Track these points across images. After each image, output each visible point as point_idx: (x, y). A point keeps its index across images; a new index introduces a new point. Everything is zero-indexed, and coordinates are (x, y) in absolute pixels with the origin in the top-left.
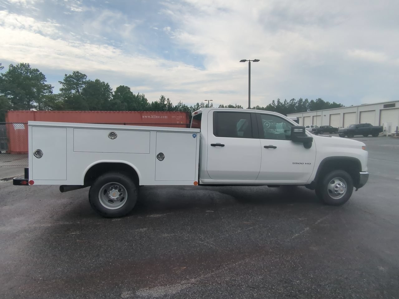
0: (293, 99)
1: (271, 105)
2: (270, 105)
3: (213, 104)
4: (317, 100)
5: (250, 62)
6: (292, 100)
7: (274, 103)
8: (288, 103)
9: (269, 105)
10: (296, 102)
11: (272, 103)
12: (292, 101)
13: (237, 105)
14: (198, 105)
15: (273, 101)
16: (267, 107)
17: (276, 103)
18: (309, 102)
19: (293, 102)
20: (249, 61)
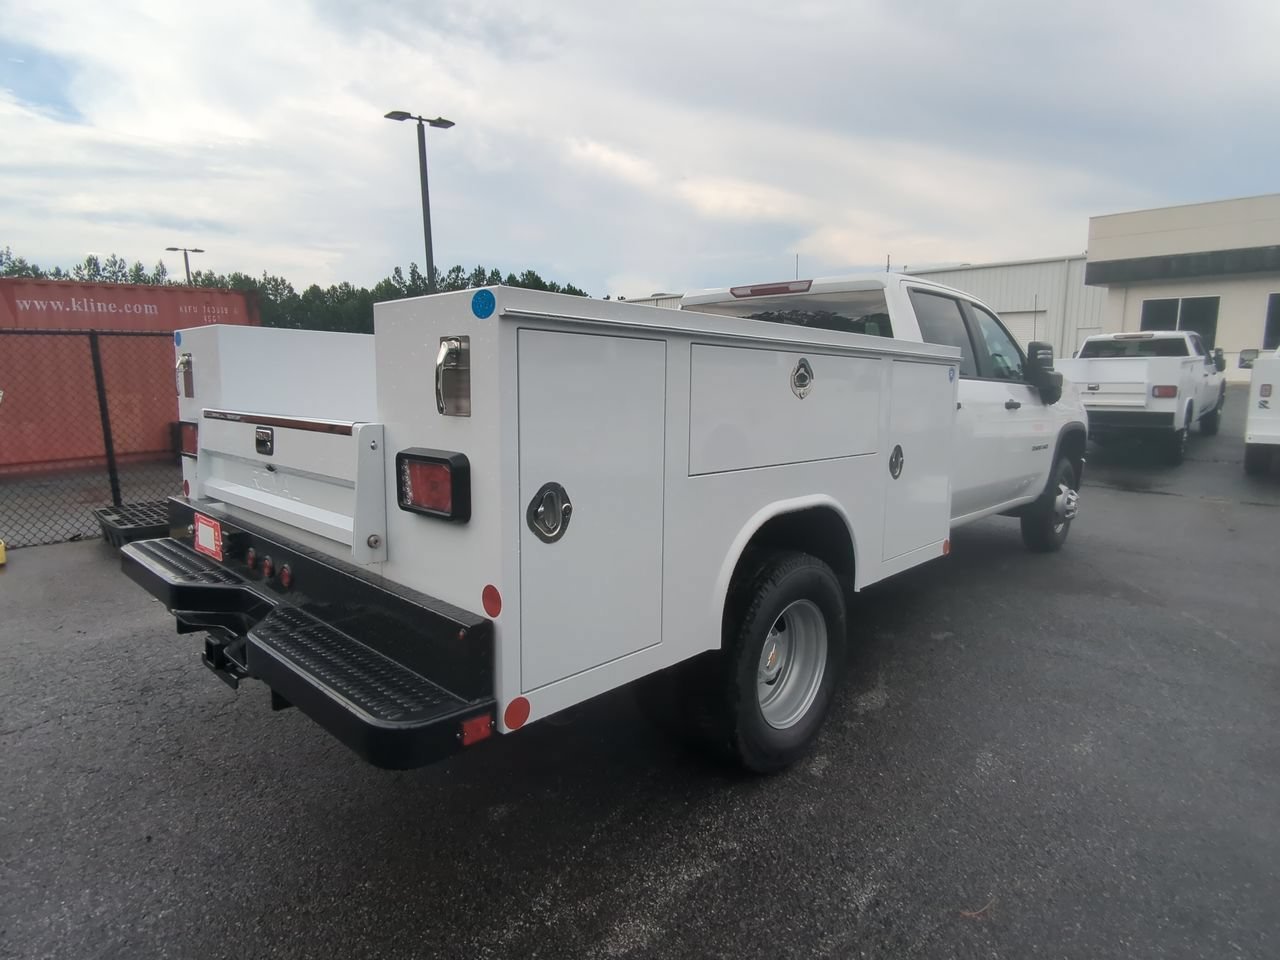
0: (458, 269)
1: (392, 282)
2: (387, 282)
3: (166, 266)
4: (523, 275)
5: (420, 123)
6: (453, 271)
7: (401, 278)
8: (443, 280)
9: (385, 281)
10: (468, 279)
11: (394, 277)
12: (453, 275)
13: (269, 276)
14: (96, 264)
15: (397, 271)
16: (379, 287)
17: (407, 278)
18: (503, 280)
19: (457, 276)
20: (417, 122)
